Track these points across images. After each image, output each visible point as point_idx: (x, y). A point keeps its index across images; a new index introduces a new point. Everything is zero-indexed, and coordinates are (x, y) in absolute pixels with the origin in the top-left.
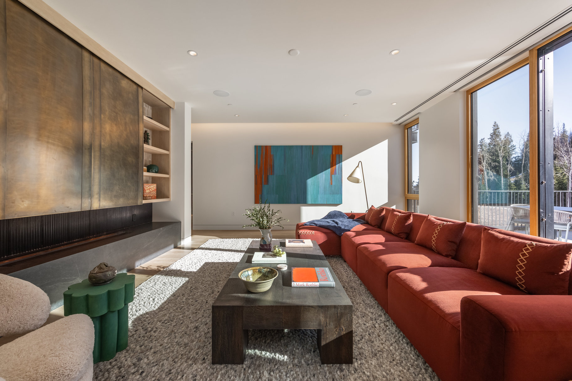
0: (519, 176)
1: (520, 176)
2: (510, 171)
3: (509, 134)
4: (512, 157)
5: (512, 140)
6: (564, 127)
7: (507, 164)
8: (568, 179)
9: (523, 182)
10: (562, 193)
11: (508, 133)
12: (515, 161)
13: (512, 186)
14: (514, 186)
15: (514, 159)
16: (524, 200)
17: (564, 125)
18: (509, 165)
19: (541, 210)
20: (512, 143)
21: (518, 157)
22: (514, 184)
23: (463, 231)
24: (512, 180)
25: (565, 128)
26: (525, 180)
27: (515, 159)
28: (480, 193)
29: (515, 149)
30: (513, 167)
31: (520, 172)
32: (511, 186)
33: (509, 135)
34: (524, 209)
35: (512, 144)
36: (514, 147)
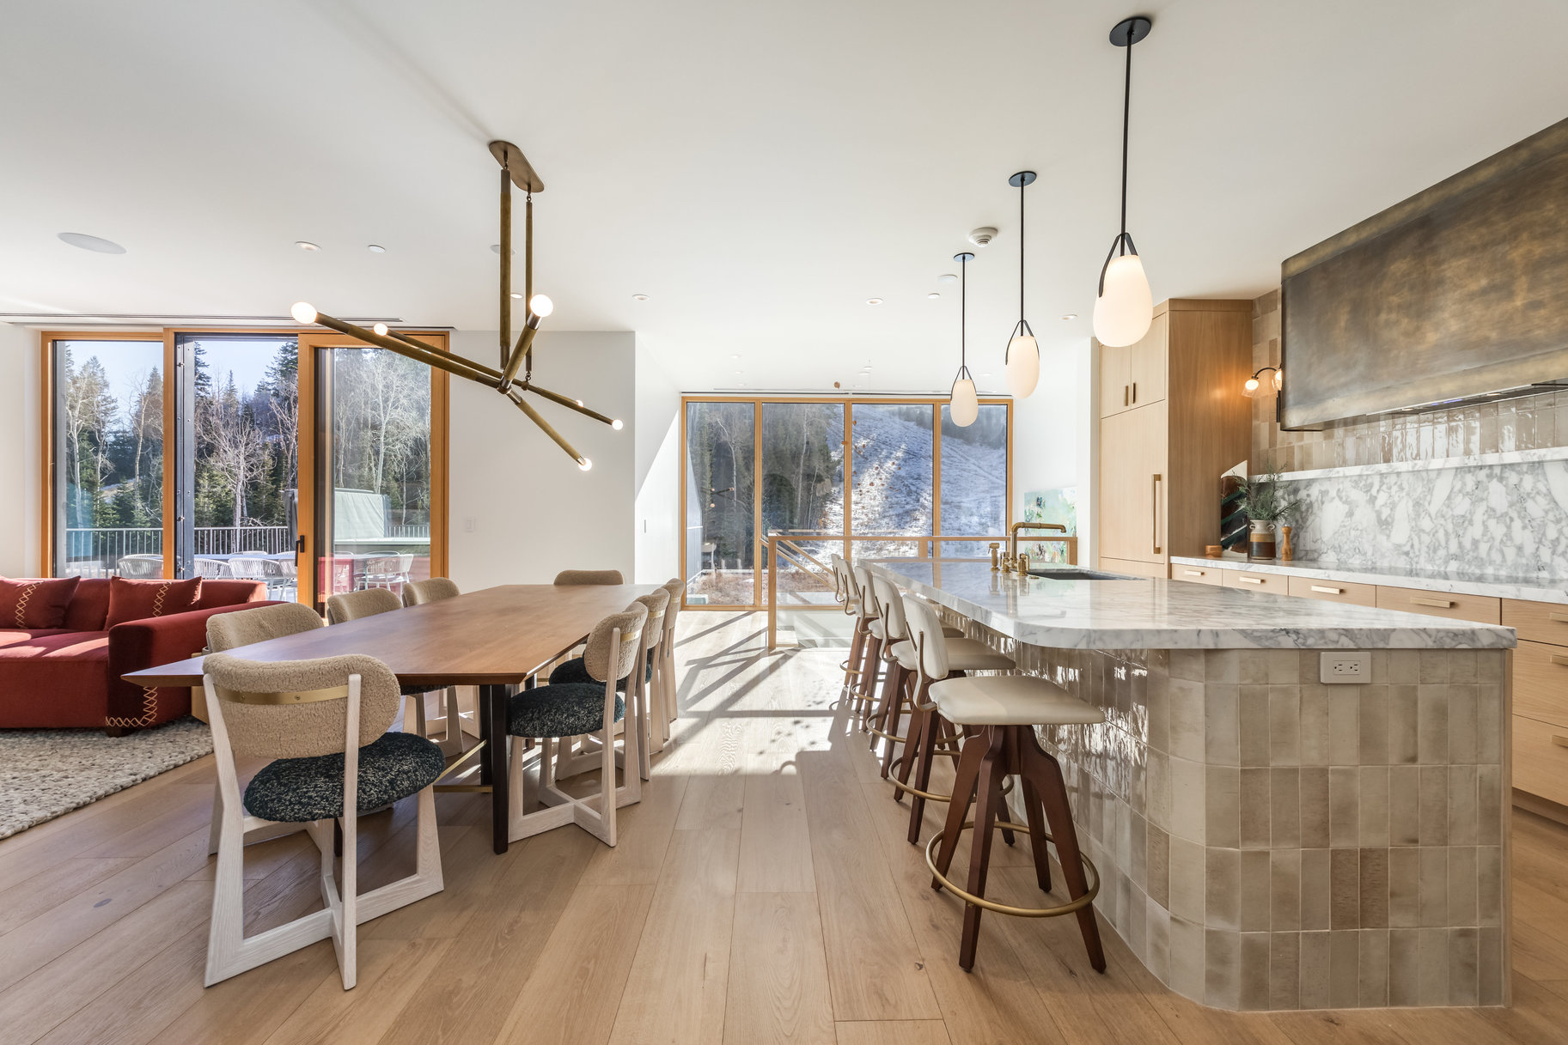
0: (127, 485)
1: (131, 485)
2: (103, 474)
3: (97, 362)
4: (107, 430)
5: (105, 382)
6: (231, 380)
7: (96, 452)
8: (235, 499)
9: (139, 504)
10: (213, 531)
11: (95, 358)
12: (114, 443)
13: (109, 514)
14: (114, 514)
15: (111, 438)
16: (149, 545)
17: (231, 376)
18: (100, 454)
19: (178, 557)
20: (106, 390)
21: (124, 432)
22: (113, 509)
23: (74, 589)
24: (108, 495)
25: (234, 383)
26: (144, 498)
27: (115, 436)
28: (69, 534)
29: (114, 408)
30: (110, 459)
31: (131, 475)
32: (106, 514)
33: (98, 367)
34: (151, 562)
35: (106, 392)
36: (113, 401)
